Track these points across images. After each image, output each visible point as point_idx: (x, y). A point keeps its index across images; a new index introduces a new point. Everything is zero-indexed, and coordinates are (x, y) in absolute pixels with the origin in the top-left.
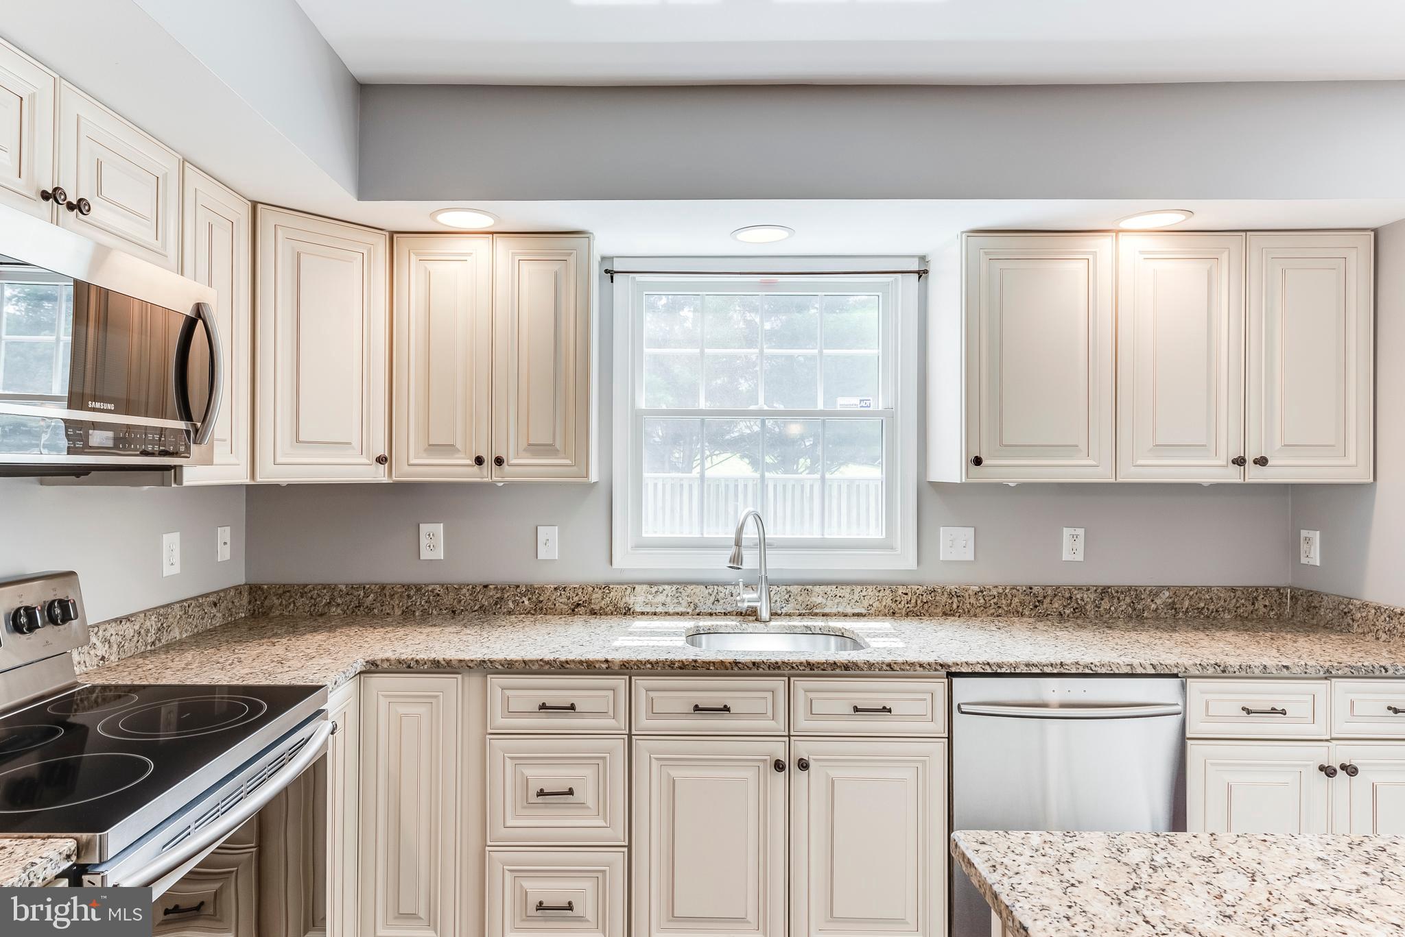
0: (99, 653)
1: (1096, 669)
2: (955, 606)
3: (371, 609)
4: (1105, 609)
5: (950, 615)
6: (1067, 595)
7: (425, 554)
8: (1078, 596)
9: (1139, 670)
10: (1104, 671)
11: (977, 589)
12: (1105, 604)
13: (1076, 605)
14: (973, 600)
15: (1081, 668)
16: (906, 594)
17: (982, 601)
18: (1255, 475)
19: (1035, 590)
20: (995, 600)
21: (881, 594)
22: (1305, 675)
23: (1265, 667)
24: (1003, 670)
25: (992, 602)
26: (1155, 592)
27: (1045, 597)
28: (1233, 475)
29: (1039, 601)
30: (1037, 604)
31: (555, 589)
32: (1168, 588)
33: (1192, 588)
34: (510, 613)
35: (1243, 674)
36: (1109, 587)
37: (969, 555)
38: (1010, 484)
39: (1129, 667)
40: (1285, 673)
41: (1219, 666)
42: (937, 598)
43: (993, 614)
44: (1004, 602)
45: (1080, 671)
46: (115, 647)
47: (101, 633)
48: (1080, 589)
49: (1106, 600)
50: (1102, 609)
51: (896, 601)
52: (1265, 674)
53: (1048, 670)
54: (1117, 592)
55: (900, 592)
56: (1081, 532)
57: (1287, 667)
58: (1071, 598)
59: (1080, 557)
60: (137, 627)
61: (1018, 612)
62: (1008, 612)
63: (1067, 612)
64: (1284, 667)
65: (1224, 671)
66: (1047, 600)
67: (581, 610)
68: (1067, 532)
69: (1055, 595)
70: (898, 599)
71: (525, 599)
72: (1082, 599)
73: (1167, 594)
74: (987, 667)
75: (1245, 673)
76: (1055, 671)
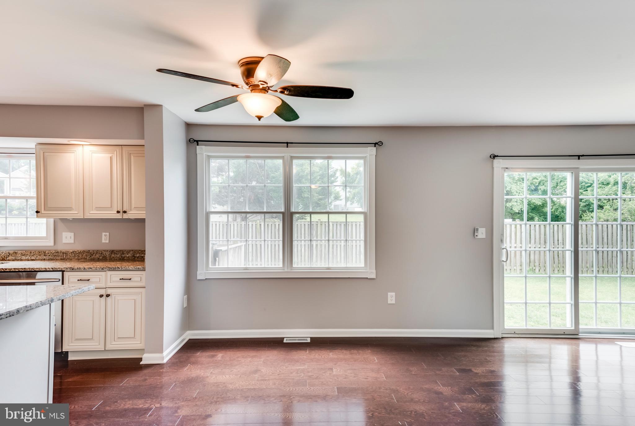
1: (35, 270)
2: (64, 257)
4: (113, 257)
5: (63, 259)
6: (101, 253)
8: (104, 253)
10: (37, 270)
11: (72, 251)
12: (113, 256)
13: (103, 256)
14: (70, 255)
15: (31, 269)
16: (49, 253)
17: (73, 255)
18: (125, 216)
19: (90, 251)
20: (78, 255)
21: (40, 253)
22: (96, 270)
23: (85, 268)
24: (7, 270)
25: (77, 255)
26: (128, 252)
27: (93, 254)
28: (119, 216)
29: (92, 255)
30: (91, 256)
32: (132, 250)
33: (140, 250)
35: (78, 270)
36: (114, 250)
37: (72, 241)
38: (70, 219)
40: (90, 270)
42: (59, 254)
43: (77, 259)
44: (80, 255)
48: (105, 251)
49: (113, 254)
50: (111, 257)
51: (45, 255)
52: (85, 270)
53: (20, 270)
54: (117, 252)
55: (47, 253)
56: (108, 234)
57: (91, 268)
58: (102, 254)
59: (108, 242)
61: (85, 258)
62: (81, 258)
63: (101, 258)
64: (90, 268)
65: (73, 270)
66: (95, 254)
68: (104, 234)
69: (97, 253)
70: (46, 255)
72: (105, 254)
73: (132, 252)
74: (2, 270)
75: (79, 270)
76: (23, 270)
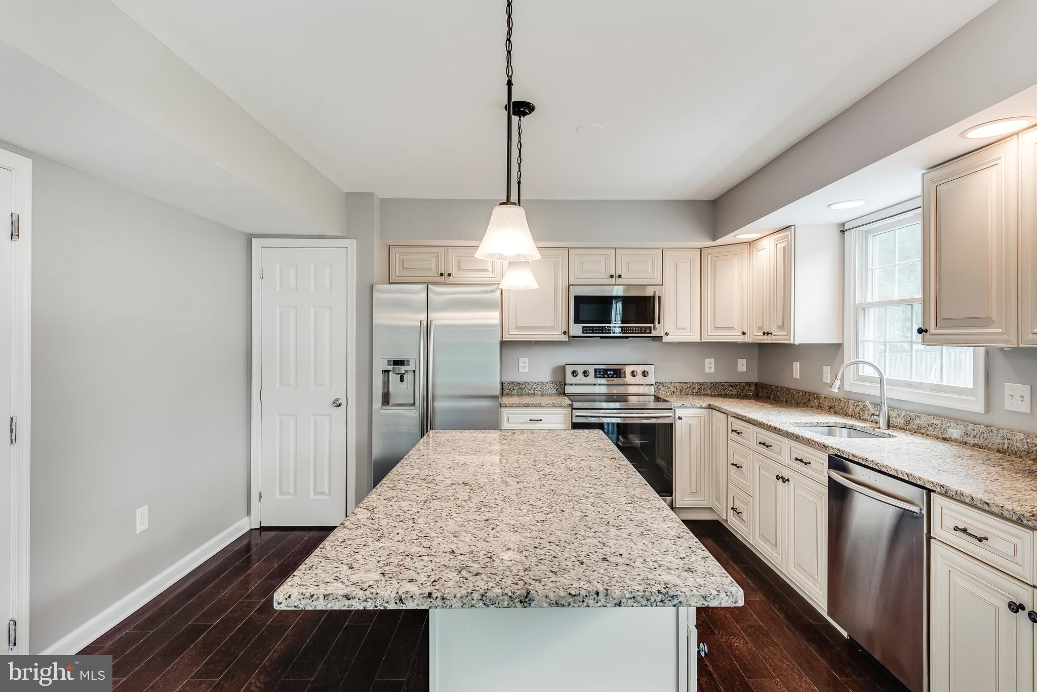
0: (672, 390)
1: (881, 468)
3: (779, 398)
5: (1001, 453)
7: (795, 376)
9: (901, 476)
10: (884, 470)
15: (874, 464)
16: (974, 430)
24: (844, 456)
31: (824, 397)
34: (812, 407)
37: (1025, 408)
39: (895, 472)
40: (986, 508)
41: (943, 488)
45: (874, 467)
46: (679, 390)
47: (672, 384)
53: (861, 461)
55: (969, 428)
60: (689, 386)
67: (831, 409)
70: (968, 433)
71: (816, 401)
74: (838, 452)
76: (864, 463)
